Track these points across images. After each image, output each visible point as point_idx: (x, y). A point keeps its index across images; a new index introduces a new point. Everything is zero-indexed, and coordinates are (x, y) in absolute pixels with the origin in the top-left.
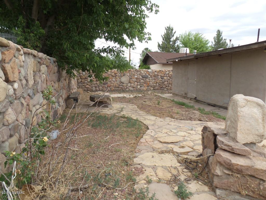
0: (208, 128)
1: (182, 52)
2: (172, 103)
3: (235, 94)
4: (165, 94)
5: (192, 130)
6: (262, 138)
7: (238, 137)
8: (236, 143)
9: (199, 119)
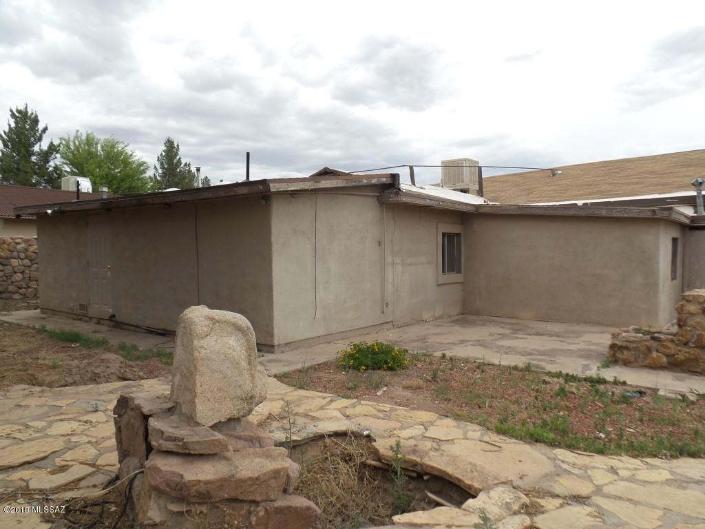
0: (129, 401)
1: (69, 188)
2: (39, 337)
3: (190, 306)
4: (14, 312)
5: (96, 411)
6: (252, 403)
7: (197, 412)
8: (195, 428)
9: (120, 375)
